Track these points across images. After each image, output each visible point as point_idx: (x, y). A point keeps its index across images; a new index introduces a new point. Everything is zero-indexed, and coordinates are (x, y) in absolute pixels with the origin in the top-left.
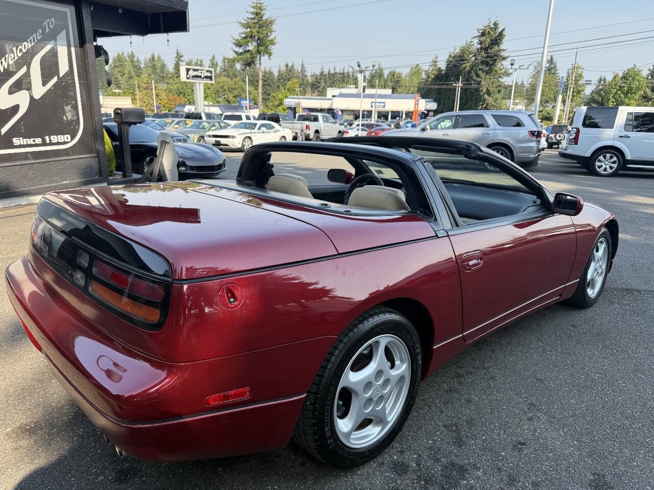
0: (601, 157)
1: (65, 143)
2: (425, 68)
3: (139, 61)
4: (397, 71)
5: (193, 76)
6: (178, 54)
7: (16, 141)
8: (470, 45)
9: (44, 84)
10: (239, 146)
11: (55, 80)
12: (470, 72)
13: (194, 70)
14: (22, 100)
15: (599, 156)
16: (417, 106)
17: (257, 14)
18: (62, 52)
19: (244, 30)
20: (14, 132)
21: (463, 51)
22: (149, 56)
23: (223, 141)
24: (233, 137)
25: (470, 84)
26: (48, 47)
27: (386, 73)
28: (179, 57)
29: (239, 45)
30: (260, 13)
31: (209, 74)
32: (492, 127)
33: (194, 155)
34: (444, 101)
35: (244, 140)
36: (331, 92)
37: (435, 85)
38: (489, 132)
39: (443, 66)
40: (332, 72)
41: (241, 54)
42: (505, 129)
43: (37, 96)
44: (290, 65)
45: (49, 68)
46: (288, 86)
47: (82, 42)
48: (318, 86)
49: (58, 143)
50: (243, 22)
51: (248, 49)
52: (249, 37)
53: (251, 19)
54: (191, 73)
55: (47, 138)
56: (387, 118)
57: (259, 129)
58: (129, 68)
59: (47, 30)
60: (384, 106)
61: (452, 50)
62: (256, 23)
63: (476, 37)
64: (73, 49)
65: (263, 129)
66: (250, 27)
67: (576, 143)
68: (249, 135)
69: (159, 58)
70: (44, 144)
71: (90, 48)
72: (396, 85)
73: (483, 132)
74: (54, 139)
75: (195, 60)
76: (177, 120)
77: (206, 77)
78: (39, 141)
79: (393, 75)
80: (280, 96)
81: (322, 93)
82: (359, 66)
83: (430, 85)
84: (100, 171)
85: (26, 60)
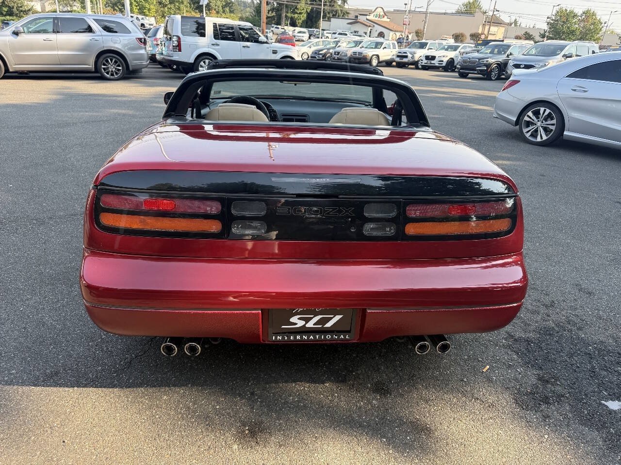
0: (202, 62)
15: (200, 62)
32: (98, 33)
38: (96, 38)
42: (112, 36)
67: (180, 50)
73: (91, 38)
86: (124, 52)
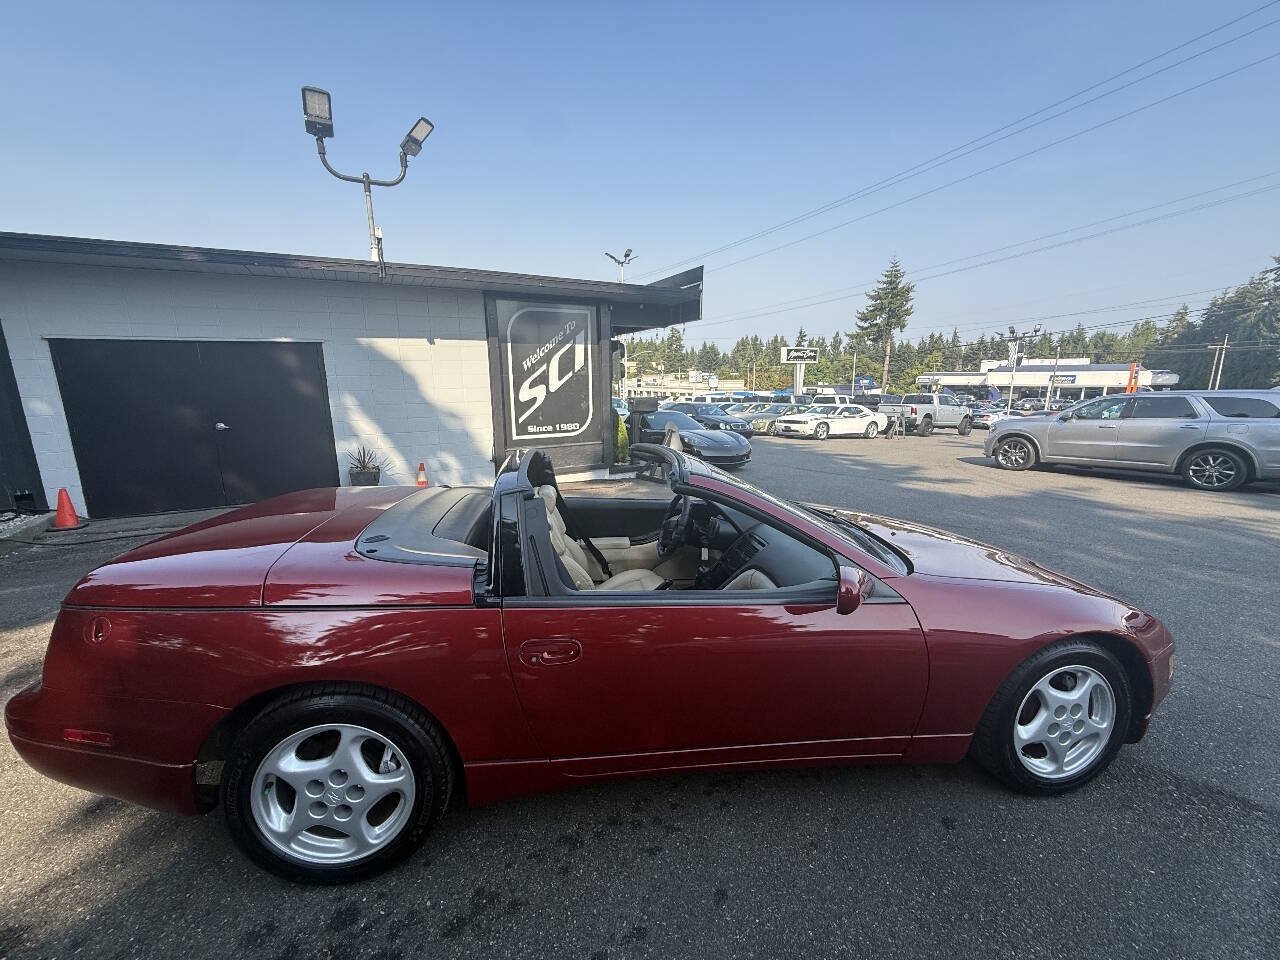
1: (573, 431)
2: (1162, 324)
3: (761, 344)
4: (1109, 331)
5: (795, 358)
6: (801, 333)
7: (530, 429)
8: (1259, 283)
9: (560, 379)
10: (812, 432)
11: (571, 374)
12: (1256, 324)
13: (796, 351)
14: (540, 393)
16: (1133, 380)
17: (891, 283)
18: (579, 349)
19: (873, 302)
20: (530, 421)
21: (1242, 294)
22: (772, 338)
23: (793, 427)
24: (805, 422)
25: (1257, 344)
26: (568, 346)
27: (1089, 335)
28: (802, 336)
29: (864, 318)
30: (895, 282)
31: (813, 354)
32: (1204, 418)
33: (710, 443)
34: (1198, 370)
35: (818, 426)
36: (986, 365)
37: (1179, 348)
38: (1198, 425)
39: (1195, 318)
40: (998, 338)
41: (867, 328)
43: (553, 389)
44: (937, 335)
45: (567, 364)
46: (926, 361)
47: (599, 338)
48: (971, 360)
49: (567, 431)
50: (873, 294)
51: (875, 322)
52: (878, 310)
53: (882, 289)
54: (793, 354)
55: (558, 426)
56: (1078, 397)
57: (840, 413)
58: (750, 351)
59: (568, 331)
60: (1073, 382)
61: (1219, 294)
62: (889, 293)
63: (1272, 271)
64: (589, 346)
65: (846, 414)
66: (880, 298)
68: (826, 420)
69: (782, 338)
70: (555, 431)
71: (605, 344)
72: (1104, 352)
73: (1183, 425)
74: (564, 427)
75: (816, 339)
76: (755, 404)
77: (810, 357)
78: (550, 428)
79: (1102, 339)
80: (915, 372)
81: (977, 367)
82: (1013, 332)
83: (1170, 348)
84: (603, 457)
85: (547, 359)
86: (1249, 447)
